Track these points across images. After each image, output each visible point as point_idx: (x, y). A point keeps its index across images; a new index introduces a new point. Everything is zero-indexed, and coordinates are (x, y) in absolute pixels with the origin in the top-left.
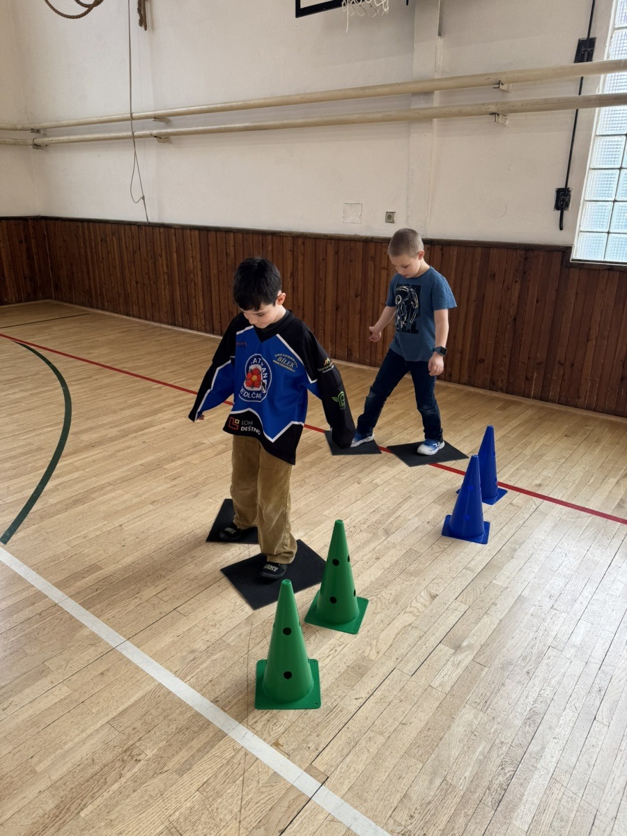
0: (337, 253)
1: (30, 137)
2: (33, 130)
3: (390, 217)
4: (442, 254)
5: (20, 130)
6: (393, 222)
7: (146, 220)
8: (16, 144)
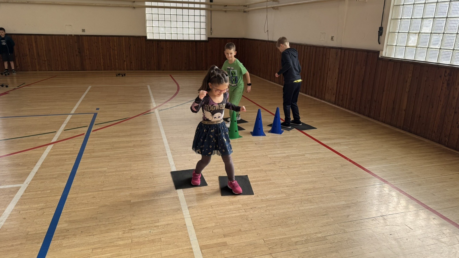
0: (316, 52)
1: (243, 8)
2: (244, 6)
3: (332, 38)
4: (344, 53)
5: (241, 6)
6: (333, 40)
7: (267, 40)
8: (239, 11)
